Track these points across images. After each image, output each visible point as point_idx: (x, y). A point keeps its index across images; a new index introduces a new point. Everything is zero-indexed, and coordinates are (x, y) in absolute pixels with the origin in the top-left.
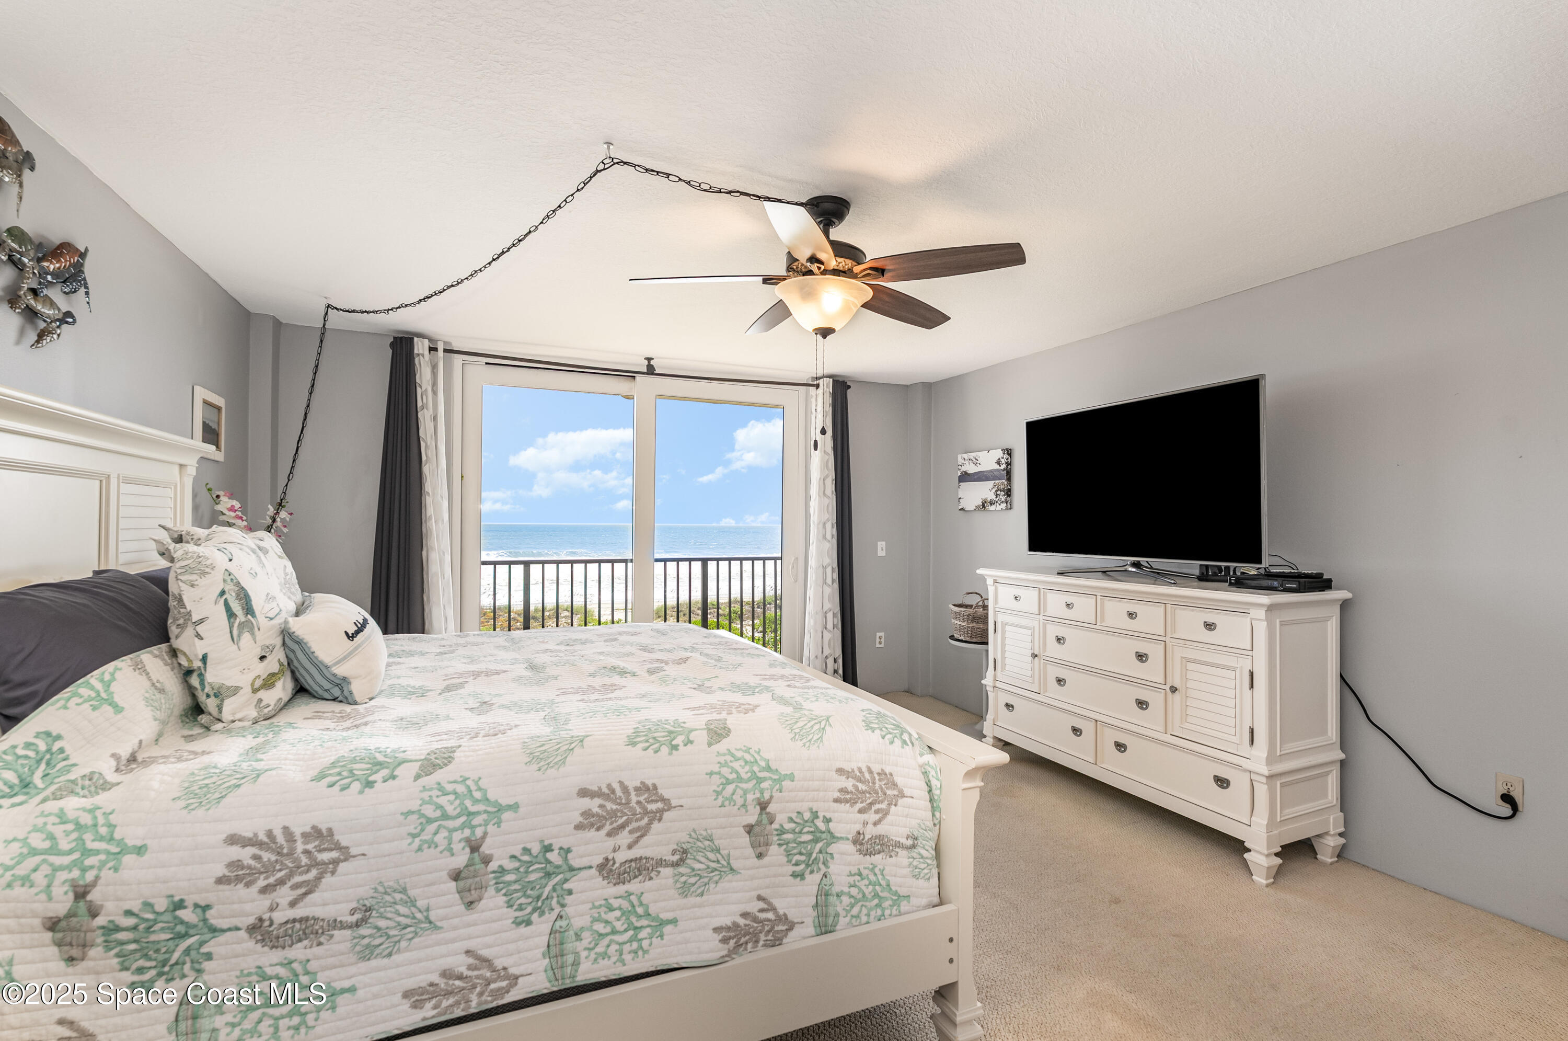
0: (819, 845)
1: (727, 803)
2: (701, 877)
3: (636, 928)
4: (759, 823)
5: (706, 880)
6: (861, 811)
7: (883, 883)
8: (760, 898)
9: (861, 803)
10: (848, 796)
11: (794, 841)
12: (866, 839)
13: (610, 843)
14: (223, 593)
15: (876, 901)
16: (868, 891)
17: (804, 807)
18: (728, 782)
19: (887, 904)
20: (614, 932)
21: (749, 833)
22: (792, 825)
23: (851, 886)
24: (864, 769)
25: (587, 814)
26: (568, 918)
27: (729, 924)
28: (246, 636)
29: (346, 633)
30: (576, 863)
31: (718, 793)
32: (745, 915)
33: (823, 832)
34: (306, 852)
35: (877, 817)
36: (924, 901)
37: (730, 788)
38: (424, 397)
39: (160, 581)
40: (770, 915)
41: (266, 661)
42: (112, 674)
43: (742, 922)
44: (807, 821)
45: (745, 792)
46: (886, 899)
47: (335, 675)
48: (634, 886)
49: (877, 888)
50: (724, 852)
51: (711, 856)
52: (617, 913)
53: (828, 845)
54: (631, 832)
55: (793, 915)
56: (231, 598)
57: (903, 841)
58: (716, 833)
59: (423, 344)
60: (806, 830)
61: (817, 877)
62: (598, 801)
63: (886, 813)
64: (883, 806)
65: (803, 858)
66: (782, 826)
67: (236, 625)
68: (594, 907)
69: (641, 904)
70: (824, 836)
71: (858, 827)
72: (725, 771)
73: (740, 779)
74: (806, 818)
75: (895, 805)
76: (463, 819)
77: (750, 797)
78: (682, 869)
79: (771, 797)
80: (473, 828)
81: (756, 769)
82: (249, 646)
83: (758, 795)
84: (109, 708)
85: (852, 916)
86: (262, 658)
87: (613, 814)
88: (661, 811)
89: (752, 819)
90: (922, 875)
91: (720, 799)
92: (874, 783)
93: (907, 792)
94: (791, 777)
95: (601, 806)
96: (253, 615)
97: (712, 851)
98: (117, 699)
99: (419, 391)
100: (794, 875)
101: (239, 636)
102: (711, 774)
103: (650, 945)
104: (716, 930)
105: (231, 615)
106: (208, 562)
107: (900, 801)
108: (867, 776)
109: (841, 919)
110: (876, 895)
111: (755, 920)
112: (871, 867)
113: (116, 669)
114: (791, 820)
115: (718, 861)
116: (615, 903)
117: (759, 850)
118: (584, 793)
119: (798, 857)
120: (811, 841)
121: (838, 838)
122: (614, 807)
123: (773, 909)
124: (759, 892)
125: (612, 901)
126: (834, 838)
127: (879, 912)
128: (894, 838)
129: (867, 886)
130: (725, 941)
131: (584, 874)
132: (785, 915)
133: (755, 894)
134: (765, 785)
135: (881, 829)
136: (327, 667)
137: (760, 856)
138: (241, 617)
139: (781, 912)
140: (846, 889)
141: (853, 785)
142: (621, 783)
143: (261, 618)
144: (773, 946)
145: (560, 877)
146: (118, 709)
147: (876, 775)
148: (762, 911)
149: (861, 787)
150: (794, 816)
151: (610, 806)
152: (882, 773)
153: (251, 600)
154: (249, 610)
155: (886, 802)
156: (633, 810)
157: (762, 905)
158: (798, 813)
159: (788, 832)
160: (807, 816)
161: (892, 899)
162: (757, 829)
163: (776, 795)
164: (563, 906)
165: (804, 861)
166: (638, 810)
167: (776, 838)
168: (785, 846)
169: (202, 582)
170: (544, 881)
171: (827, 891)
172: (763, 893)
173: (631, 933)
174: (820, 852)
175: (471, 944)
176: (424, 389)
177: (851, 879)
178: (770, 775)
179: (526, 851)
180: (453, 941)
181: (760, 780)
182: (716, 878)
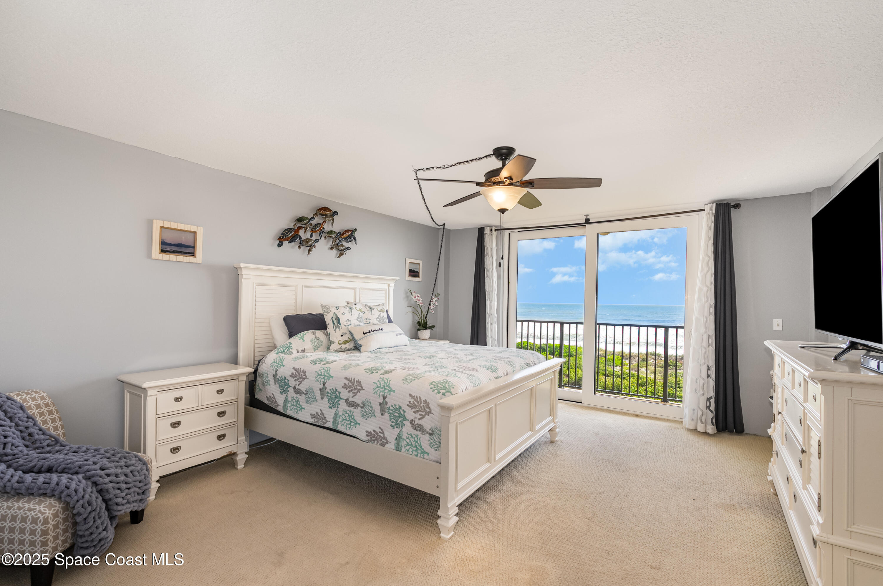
0: (400, 419)
1: (375, 393)
2: (367, 414)
3: (351, 421)
4: (383, 403)
5: (368, 415)
6: (414, 412)
7: (419, 443)
8: (380, 428)
9: (415, 409)
10: (411, 405)
11: (393, 414)
12: (415, 424)
13: (348, 394)
14: (332, 318)
15: (415, 449)
16: (413, 443)
17: (397, 403)
18: (378, 387)
19: (419, 451)
20: (346, 420)
21: (380, 405)
22: (393, 408)
23: (407, 438)
24: (418, 397)
25: (345, 384)
26: (338, 411)
27: (369, 431)
28: (337, 329)
29: (363, 332)
30: (342, 397)
31: (374, 389)
32: (374, 431)
33: (402, 415)
34: (302, 375)
35: (420, 417)
36: (434, 459)
37: (377, 389)
38: (487, 251)
39: (322, 315)
40: (382, 435)
41: (343, 337)
42: (306, 333)
43: (373, 432)
44: (397, 409)
45: (381, 391)
46: (419, 449)
47: (358, 343)
48: (352, 409)
49: (417, 444)
50: (373, 409)
51: (370, 408)
52: (348, 415)
53: (404, 420)
54: (353, 393)
55: (388, 438)
56: (334, 319)
57: (428, 430)
58: (372, 402)
59: (487, 229)
60: (397, 412)
61: (399, 430)
62: (348, 382)
63: (423, 417)
64: (423, 414)
65: (395, 421)
66: (389, 407)
67: (335, 326)
68: (343, 411)
69: (353, 415)
70: (402, 416)
71: (413, 418)
72: (378, 383)
73: (380, 387)
74: (397, 408)
75: (428, 415)
76: (324, 377)
77: (381, 394)
78: (363, 410)
79: (387, 396)
80: (325, 379)
81: (385, 385)
82: (338, 333)
83: (383, 394)
84: (302, 340)
85: (406, 449)
86: (342, 336)
87: (350, 386)
88: (360, 390)
89: (381, 401)
90: (433, 447)
91: (374, 392)
92: (421, 404)
93: (432, 412)
94: (394, 391)
95: (348, 383)
96: (340, 324)
97: (370, 407)
98: (304, 338)
99: (485, 248)
100: (391, 426)
101: (336, 329)
102: (375, 383)
103: (353, 428)
104: (366, 431)
105: (334, 323)
106: (330, 310)
107: (430, 415)
108: (419, 400)
109: (403, 448)
110: (416, 446)
111: (377, 434)
112: (416, 435)
113: (307, 332)
114: (392, 406)
115: (372, 411)
116: (348, 412)
117: (383, 412)
118: (346, 378)
119: (393, 420)
120: (398, 416)
121: (407, 419)
122: (351, 384)
123: (383, 433)
124: (380, 426)
125: (347, 411)
126: (405, 419)
127: (416, 453)
128: (425, 428)
129: (414, 441)
130: (367, 436)
131: (342, 400)
132: (386, 437)
133: (379, 426)
134: (386, 391)
135: (420, 422)
136: (357, 341)
137: (382, 414)
138: (336, 324)
139: (385, 436)
140: (405, 438)
141: (413, 402)
142: (354, 378)
143: (342, 325)
144: (382, 446)
145: (338, 399)
146: (304, 341)
147: (422, 401)
148: (380, 432)
149: (415, 403)
150: (393, 405)
151: (350, 384)
152: (425, 402)
153: (340, 320)
154: (339, 322)
155: (424, 413)
156: (354, 386)
157: (380, 431)
158: (395, 405)
159: (391, 410)
160: (397, 407)
161: (421, 451)
162: (382, 405)
163: (388, 395)
164: (338, 407)
165: (395, 422)
166: (355, 387)
167: (387, 410)
168: (389, 415)
169: (328, 315)
170: (335, 399)
171: (400, 436)
172: (382, 427)
173: (350, 422)
174: (401, 421)
175: (322, 408)
176: (487, 247)
177: (408, 436)
178: (388, 388)
179: (333, 389)
180: (319, 406)
181: (385, 389)
182: (370, 416)
